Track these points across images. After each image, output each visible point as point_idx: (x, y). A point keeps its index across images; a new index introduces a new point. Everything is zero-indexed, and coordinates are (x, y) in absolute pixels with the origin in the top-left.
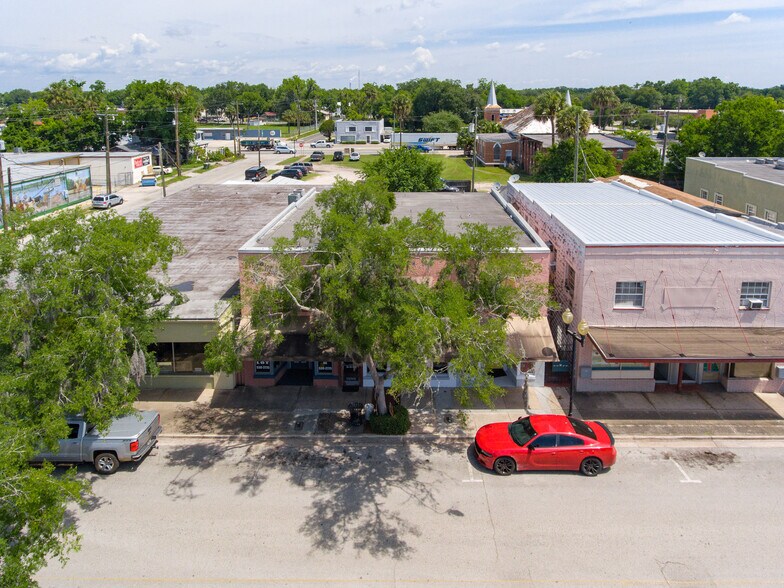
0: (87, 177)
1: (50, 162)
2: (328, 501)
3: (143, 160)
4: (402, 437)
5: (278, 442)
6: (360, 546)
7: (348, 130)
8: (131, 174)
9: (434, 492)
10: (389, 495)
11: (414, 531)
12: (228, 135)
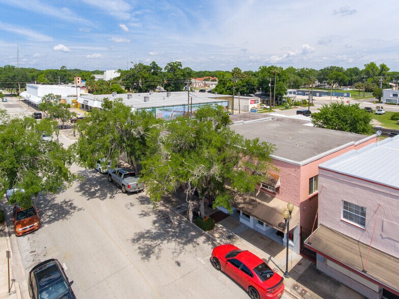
0: (227, 105)
1: (216, 98)
2: (152, 232)
3: (255, 101)
4: (204, 232)
5: (168, 210)
6: (139, 248)
7: (391, 96)
8: (248, 106)
9: (182, 253)
10: (169, 243)
11: (158, 258)
12: (318, 94)
